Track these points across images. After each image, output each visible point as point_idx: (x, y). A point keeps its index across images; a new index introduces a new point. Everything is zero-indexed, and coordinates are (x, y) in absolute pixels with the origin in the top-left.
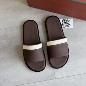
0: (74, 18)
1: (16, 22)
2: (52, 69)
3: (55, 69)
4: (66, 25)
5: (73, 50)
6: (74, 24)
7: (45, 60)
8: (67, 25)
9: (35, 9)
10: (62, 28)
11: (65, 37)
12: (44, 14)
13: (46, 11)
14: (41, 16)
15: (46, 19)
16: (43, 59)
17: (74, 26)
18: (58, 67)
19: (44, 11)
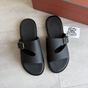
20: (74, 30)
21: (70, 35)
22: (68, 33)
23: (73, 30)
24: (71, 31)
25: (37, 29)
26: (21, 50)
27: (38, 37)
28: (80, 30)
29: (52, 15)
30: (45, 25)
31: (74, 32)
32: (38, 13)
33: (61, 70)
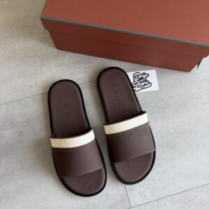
0: (159, 69)
1: (31, 87)
2: (121, 187)
3: (128, 186)
4: (143, 84)
5: (162, 137)
6: (158, 81)
7: (105, 167)
8: (145, 85)
9: (71, 54)
10: (134, 91)
11: (142, 113)
12: (93, 65)
13: (96, 58)
14: (85, 68)
15: (97, 75)
16: (99, 166)
17: (160, 86)
18: (134, 181)
19: (91, 57)
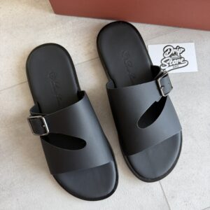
20: (179, 52)
21: (172, 68)
22: (165, 61)
23: (175, 53)
24: (172, 55)
25: (76, 67)
26: (42, 137)
27: (82, 89)
28: (196, 48)
29: (109, 22)
30: (96, 54)
31: (181, 58)
32: (70, 22)
33: (166, 171)
